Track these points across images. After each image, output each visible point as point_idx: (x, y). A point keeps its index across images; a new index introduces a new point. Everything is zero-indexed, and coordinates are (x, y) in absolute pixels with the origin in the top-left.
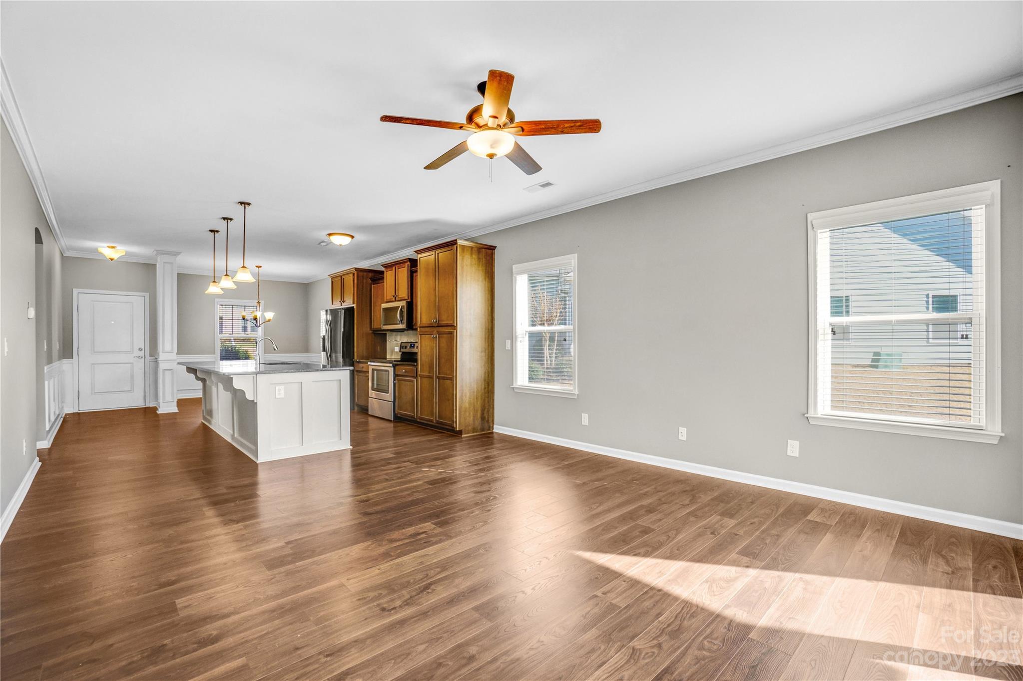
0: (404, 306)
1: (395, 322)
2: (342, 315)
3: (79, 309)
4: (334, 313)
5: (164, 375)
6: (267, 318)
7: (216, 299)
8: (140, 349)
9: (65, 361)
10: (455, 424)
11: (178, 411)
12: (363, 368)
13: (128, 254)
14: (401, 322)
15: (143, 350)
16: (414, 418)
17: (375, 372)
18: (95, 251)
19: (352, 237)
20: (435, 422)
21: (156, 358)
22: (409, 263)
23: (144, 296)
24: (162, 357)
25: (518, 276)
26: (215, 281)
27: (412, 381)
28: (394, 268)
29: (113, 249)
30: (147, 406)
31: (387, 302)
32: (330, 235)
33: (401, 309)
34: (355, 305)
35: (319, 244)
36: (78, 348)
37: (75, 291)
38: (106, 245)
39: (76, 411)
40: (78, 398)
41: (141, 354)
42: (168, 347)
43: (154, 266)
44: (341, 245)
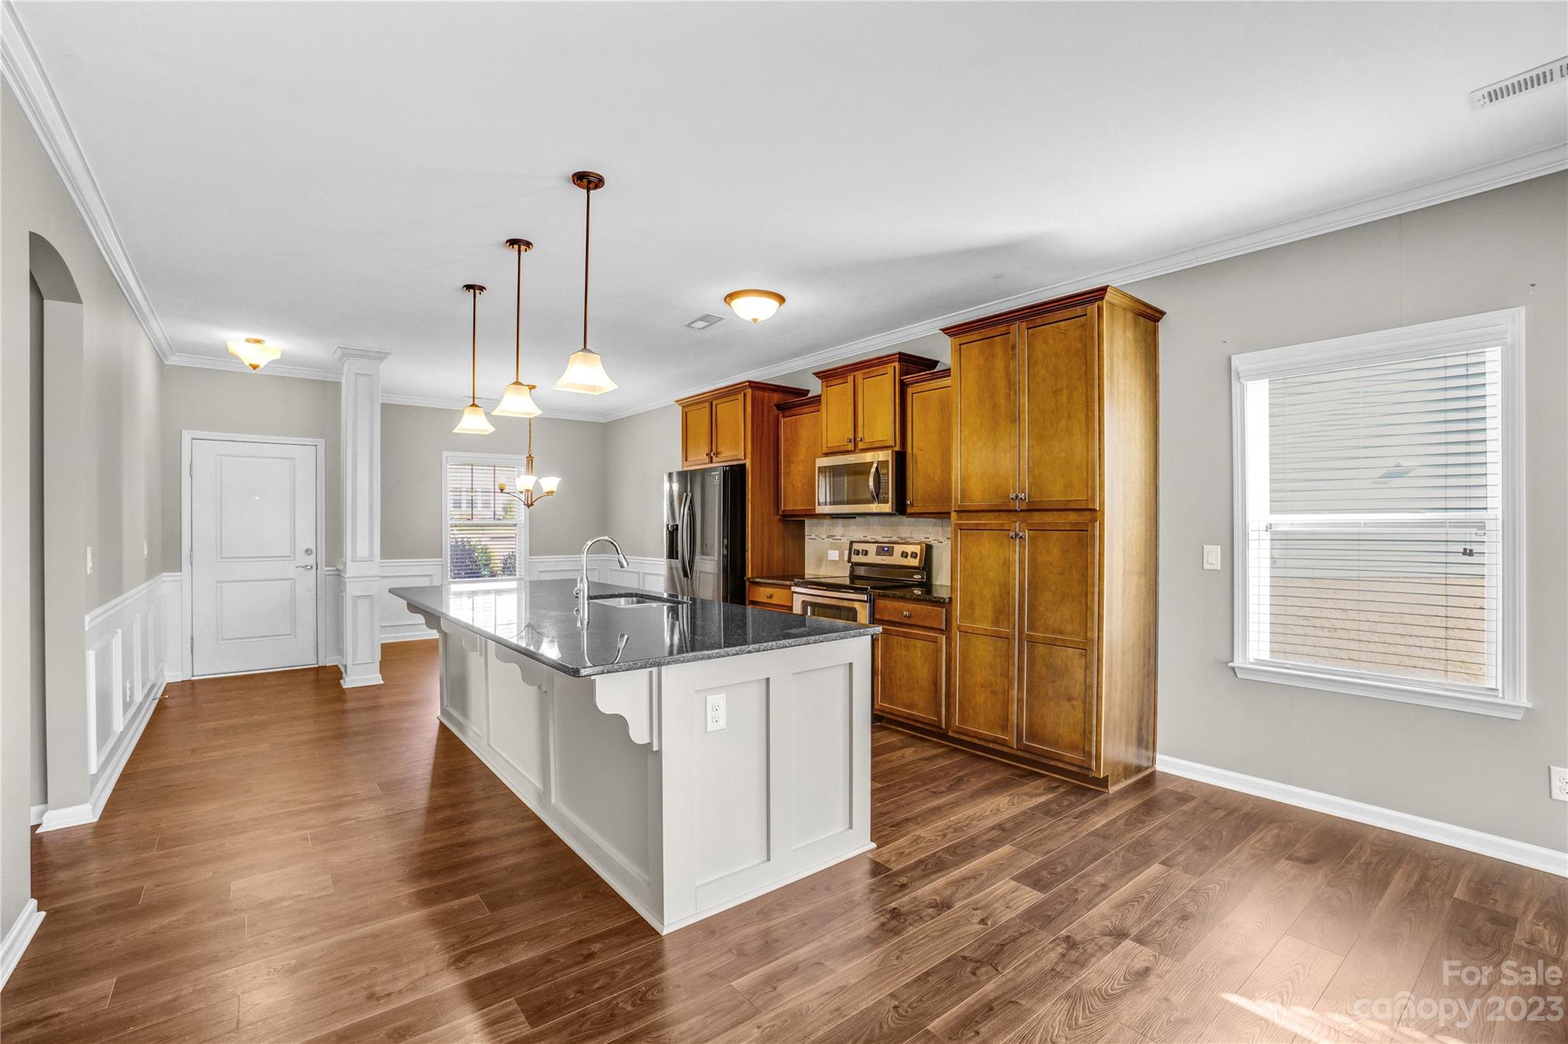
0: (888, 461)
1: (860, 497)
2: (716, 483)
3: (194, 469)
4: (686, 478)
5: (355, 606)
6: (546, 489)
7: (443, 452)
8: (308, 552)
9: (166, 576)
10: (1094, 763)
11: (383, 682)
12: (771, 597)
13: (285, 360)
14: (877, 496)
15: (314, 555)
16: (942, 729)
17: (809, 608)
18: (222, 352)
19: (781, 299)
20: (1015, 747)
21: (338, 570)
22: (897, 364)
23: (316, 446)
24: (351, 570)
25: (1248, 383)
26: (476, 403)
27: (935, 641)
28: (850, 379)
29: (258, 345)
30: (321, 664)
31: (827, 454)
32: (731, 296)
33: (877, 469)
34: (748, 463)
35: (689, 325)
36: (191, 550)
37: (187, 436)
38: (243, 335)
39: (188, 677)
40: (192, 652)
41: (310, 560)
42: (363, 550)
43: (336, 386)
44: (755, 320)
